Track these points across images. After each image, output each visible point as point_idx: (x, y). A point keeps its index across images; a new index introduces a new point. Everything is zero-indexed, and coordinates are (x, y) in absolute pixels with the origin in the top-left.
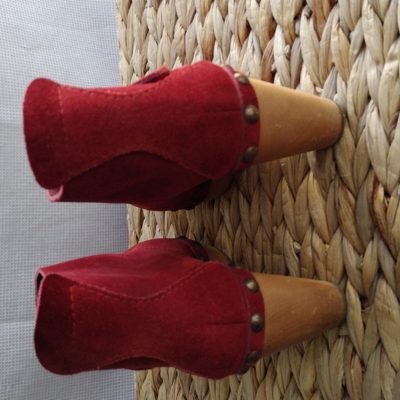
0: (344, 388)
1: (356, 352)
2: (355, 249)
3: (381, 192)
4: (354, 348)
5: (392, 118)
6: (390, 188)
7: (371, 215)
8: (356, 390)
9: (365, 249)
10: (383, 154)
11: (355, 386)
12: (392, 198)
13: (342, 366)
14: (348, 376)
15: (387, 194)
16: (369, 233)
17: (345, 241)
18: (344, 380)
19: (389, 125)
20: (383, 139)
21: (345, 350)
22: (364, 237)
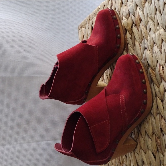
0: (161, 129)
1: (162, 117)
2: (157, 86)
3: (161, 67)
4: (162, 116)
5: (161, 46)
6: (163, 65)
7: (160, 75)
8: (164, 128)
9: (160, 85)
10: (160, 56)
11: (163, 126)
12: (164, 68)
13: (159, 122)
14: (161, 124)
15: (163, 68)
16: (160, 80)
17: (154, 85)
18: (160, 126)
19: (160, 48)
20: (159, 52)
21: (159, 117)
22: (159, 82)
